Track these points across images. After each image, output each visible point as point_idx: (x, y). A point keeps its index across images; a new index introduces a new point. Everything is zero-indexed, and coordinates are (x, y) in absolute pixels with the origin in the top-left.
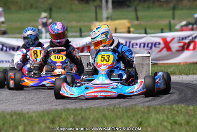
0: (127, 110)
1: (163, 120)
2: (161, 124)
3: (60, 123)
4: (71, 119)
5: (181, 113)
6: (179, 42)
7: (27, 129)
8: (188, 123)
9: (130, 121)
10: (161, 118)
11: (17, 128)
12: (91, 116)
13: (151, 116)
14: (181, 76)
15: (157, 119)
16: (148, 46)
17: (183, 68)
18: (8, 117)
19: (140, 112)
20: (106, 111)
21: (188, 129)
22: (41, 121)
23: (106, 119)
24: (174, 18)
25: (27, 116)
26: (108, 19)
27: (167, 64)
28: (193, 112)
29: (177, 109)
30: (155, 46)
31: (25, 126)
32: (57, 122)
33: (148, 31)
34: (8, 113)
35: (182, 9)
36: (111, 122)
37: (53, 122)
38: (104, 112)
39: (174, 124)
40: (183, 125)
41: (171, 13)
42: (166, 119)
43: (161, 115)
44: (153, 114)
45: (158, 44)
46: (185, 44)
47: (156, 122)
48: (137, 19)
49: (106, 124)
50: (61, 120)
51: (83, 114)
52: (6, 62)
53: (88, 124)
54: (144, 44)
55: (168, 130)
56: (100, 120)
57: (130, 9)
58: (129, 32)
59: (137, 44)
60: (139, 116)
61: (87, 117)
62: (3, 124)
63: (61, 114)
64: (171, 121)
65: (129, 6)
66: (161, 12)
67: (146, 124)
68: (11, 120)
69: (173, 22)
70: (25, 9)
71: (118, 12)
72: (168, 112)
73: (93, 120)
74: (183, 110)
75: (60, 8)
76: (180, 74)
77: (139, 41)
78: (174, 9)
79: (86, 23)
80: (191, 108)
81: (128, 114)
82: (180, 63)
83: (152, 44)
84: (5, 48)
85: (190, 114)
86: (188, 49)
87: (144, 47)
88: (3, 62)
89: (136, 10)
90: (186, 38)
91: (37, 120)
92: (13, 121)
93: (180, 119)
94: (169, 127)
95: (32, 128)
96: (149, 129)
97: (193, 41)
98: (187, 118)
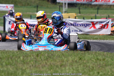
1: (92, 58)
2: (90, 59)
3: (41, 56)
4: (46, 55)
5: (101, 55)
6: (100, 24)
7: (25, 59)
8: (104, 60)
9: (75, 57)
10: (91, 57)
11: (19, 57)
12: (56, 54)
13: (86, 55)
14: (101, 40)
16: (84, 26)
17: (102, 37)
19: (80, 54)
21: (104, 62)
22: (32, 55)
23: (64, 56)
24: (98, 13)
26: (65, 12)
27: (94, 34)
28: (106, 54)
29: (99, 53)
30: (88, 26)
31: (24, 57)
32: (39, 56)
33: (85, 18)
34: (15, 51)
35: (102, 9)
36: (66, 57)
38: (63, 53)
39: (97, 60)
40: (102, 60)
41: (96, 11)
43: (90, 55)
44: (87, 54)
45: (89, 24)
46: (103, 25)
47: (88, 58)
48: (80, 13)
49: (63, 58)
53: (54, 58)
54: (83, 24)
55: (94, 62)
56: (60, 56)
57: (76, 8)
58: (76, 18)
59: (79, 24)
60: (80, 55)
61: (54, 55)
62: (13, 56)
64: (96, 58)
66: (92, 10)
67: (83, 59)
69: (97, 15)
70: (25, 6)
71: (70, 9)
72: (94, 54)
73: (57, 56)
74: (101, 54)
75: (42, 6)
76: (100, 39)
77: (80, 23)
78: (98, 9)
80: (106, 53)
81: (75, 54)
82: (100, 35)
83: (87, 24)
86: (104, 28)
87: (83, 26)
89: (79, 9)
90: (103, 22)
91: (29, 55)
92: (18, 54)
93: (100, 57)
94: (95, 61)
96: (85, 62)
97: (107, 24)
98: (103, 57)
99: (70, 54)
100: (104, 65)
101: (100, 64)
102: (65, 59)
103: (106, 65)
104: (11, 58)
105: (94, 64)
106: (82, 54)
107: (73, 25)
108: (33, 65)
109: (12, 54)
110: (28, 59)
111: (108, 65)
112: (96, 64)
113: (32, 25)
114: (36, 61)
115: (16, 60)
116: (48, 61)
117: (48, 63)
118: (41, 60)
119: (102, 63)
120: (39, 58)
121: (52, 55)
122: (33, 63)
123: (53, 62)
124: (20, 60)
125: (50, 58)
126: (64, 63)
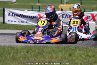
0: (65, 48)
2: (81, 56)
3: (31, 52)
4: (37, 51)
5: (91, 51)
7: (14, 55)
9: (65, 53)
10: (81, 53)
11: (10, 54)
12: (47, 50)
13: (76, 52)
15: (79, 53)
18: (6, 48)
20: (55, 48)
21: (93, 59)
23: (54, 52)
26: (67, 3)
29: (90, 49)
31: (14, 53)
32: (29, 52)
33: (86, 10)
34: (7, 47)
38: (54, 49)
39: (87, 56)
42: (83, 53)
43: (81, 51)
44: (77, 50)
45: (89, 17)
49: (53, 54)
50: (32, 51)
51: (43, 49)
53: (44, 54)
56: (51, 52)
60: (70, 51)
61: (45, 51)
62: (3, 52)
63: (33, 48)
64: (86, 54)
67: (73, 55)
68: (7, 50)
72: (85, 50)
73: (47, 52)
74: (93, 50)
79: (56, 5)
81: (65, 50)
85: (96, 52)
88: (13, 21)
91: (20, 51)
92: (8, 51)
93: (90, 54)
94: (84, 58)
95: (17, 54)
96: (74, 58)
98: (94, 54)
99: (60, 50)
100: (93, 61)
101: (89, 61)
102: (55, 55)
105: (82, 61)
108: (22, 62)
109: (3, 50)
110: (18, 56)
112: (85, 61)
113: (32, 17)
115: (5, 57)
116: (37, 57)
117: (37, 60)
118: (31, 56)
119: (91, 60)
120: (29, 54)
122: (22, 59)
123: (42, 59)
124: (9, 57)
125: (40, 54)
126: (53, 60)
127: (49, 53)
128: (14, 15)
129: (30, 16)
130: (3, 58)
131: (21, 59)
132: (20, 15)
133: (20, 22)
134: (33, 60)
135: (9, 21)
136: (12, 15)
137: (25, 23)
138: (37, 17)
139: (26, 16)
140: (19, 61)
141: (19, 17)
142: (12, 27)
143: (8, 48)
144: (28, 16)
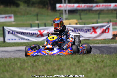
1: (90, 60)
4: (44, 60)
5: (99, 57)
6: (101, 29)
9: (73, 61)
11: (17, 64)
13: (84, 58)
15: (87, 60)
16: (85, 31)
18: (13, 60)
22: (29, 61)
23: (62, 60)
24: (99, 18)
25: (22, 59)
26: (66, 19)
28: (105, 57)
29: (97, 55)
30: (89, 31)
31: (21, 63)
34: (12, 58)
36: (64, 61)
37: (35, 61)
39: (95, 62)
40: (100, 62)
41: (97, 16)
42: (91, 60)
43: (89, 58)
46: (104, 30)
48: (81, 19)
49: (61, 62)
50: (39, 61)
52: (14, 39)
53: (52, 62)
56: (58, 60)
58: (77, 24)
60: (78, 59)
61: (52, 60)
62: (10, 63)
64: (94, 61)
65: (76, 13)
66: (93, 16)
67: (82, 62)
68: (14, 61)
69: (99, 20)
70: (24, 15)
71: (71, 16)
72: (93, 57)
73: (55, 61)
75: (42, 14)
78: (99, 14)
80: (105, 55)
83: (87, 30)
84: (13, 33)
86: (105, 32)
87: (83, 31)
88: (12, 39)
89: (80, 15)
91: (27, 61)
92: (15, 62)
93: (98, 59)
94: (93, 63)
96: (83, 64)
97: (108, 28)
98: (102, 59)
99: (68, 57)
100: (102, 66)
101: (98, 65)
102: (63, 63)
103: (104, 67)
104: (8, 66)
105: (92, 66)
106: (80, 57)
107: (74, 31)
108: (30, 71)
110: (25, 65)
111: (107, 66)
112: (94, 66)
114: (33, 67)
115: (13, 67)
116: (45, 66)
117: (46, 68)
118: (39, 65)
119: (100, 65)
120: (36, 63)
121: (50, 60)
123: (51, 67)
124: (17, 67)
125: (48, 62)
126: (62, 67)
127: (57, 61)
128: (14, 32)
129: (30, 33)
130: (11, 68)
131: (29, 68)
132: (20, 32)
133: (20, 39)
134: (42, 68)
135: (8, 40)
136: (12, 33)
137: (25, 40)
138: (37, 33)
139: (26, 33)
140: (27, 70)
141: (20, 34)
142: (13, 44)
143: (14, 59)
144: (28, 33)
